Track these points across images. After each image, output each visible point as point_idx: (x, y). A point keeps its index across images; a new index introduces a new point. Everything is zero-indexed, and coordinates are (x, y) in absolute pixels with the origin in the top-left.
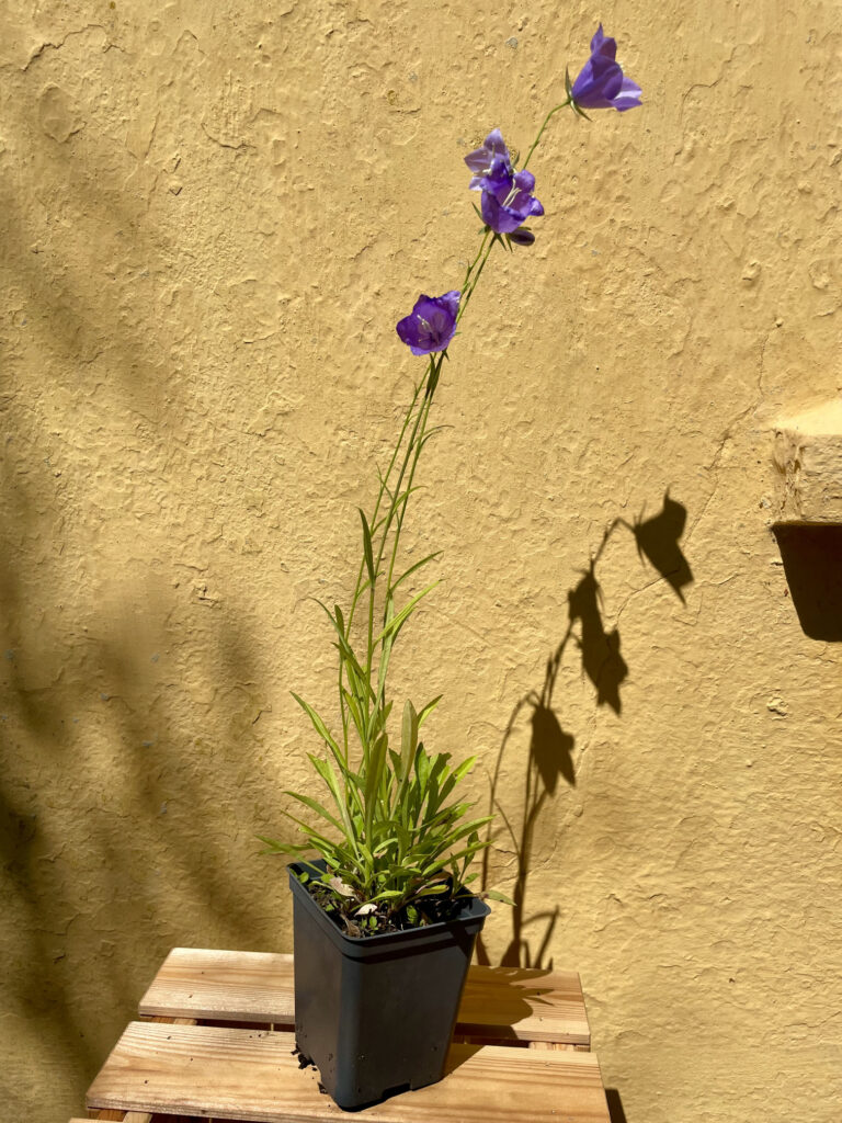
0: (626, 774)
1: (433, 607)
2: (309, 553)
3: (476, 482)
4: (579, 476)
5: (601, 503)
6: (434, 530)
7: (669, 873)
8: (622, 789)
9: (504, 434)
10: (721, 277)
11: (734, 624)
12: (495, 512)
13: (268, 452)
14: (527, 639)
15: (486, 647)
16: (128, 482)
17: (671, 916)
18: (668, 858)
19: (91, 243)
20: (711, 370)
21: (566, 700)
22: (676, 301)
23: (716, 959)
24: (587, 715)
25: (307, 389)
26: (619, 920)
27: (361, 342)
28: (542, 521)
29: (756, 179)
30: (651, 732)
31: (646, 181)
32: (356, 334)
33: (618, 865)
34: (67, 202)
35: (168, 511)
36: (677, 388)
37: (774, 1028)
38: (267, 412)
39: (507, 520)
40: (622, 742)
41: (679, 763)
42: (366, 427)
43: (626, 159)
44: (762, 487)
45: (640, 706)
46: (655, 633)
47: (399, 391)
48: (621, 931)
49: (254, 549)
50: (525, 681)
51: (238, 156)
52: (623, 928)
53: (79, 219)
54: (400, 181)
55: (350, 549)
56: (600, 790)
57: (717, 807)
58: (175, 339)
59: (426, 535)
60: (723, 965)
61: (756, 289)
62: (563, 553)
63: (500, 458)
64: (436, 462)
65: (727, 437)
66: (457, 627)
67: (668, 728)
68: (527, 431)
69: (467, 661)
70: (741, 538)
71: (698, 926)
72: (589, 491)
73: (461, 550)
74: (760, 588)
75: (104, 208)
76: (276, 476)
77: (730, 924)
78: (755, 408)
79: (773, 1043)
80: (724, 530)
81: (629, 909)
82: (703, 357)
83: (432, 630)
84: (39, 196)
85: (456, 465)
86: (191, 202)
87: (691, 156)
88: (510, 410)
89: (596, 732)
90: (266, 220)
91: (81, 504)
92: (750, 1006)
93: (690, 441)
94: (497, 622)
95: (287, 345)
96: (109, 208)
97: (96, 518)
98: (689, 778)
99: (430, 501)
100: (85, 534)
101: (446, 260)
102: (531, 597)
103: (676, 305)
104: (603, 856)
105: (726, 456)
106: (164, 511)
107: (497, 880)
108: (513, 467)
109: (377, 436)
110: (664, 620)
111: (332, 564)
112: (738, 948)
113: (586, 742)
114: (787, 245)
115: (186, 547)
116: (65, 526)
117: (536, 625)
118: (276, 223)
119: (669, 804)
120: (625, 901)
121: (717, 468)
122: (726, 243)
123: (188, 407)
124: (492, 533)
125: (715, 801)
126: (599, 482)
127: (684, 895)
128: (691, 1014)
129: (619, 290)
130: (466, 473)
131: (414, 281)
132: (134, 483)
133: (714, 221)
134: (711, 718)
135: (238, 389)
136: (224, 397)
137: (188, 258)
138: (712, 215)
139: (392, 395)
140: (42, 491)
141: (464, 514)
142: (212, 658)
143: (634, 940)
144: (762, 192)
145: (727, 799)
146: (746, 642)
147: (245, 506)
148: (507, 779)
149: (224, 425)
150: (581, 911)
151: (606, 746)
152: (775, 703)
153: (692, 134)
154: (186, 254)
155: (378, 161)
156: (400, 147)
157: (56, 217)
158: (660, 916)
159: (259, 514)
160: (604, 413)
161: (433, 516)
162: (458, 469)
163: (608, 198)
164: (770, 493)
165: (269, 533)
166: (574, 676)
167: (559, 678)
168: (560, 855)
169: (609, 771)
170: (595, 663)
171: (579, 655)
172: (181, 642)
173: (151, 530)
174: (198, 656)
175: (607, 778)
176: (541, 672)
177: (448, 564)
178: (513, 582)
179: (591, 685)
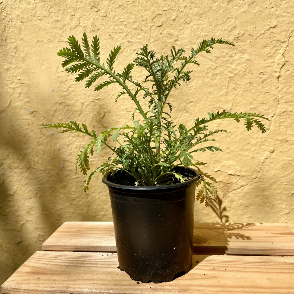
2: (123, 28)
6: (186, 6)
14: (239, 60)
15: (217, 67)
21: (262, 91)
24: (274, 97)
35: (53, 14)
49: (96, 28)
50: (239, 83)
55: (143, 23)
56: (283, 138)
59: (182, 10)
62: (255, 10)
69: (207, 75)
73: (200, 15)
89: (279, 106)
91: (13, 16)
94: (222, 52)
97: (20, 22)
100: (15, 31)
102: (240, 37)
104: (287, 173)
106: (51, 15)
107: (230, 190)
111: (135, 32)
113: (274, 113)
115: (63, 32)
116: (6, 28)
117: (243, 52)
124: (216, 4)
142: (80, 88)
147: (90, 7)
148: (232, 137)
150: (276, 204)
151: (285, 113)
159: (96, 10)
165: (102, 19)
166: (265, 77)
167: (257, 79)
168: (263, 175)
169: (287, 127)
170: (277, 68)
171: (268, 65)
172: (64, 81)
173: (46, 25)
174: (73, 87)
175: (287, 130)
176: (247, 77)
177: (194, 24)
178: (229, 29)
179: (275, 80)
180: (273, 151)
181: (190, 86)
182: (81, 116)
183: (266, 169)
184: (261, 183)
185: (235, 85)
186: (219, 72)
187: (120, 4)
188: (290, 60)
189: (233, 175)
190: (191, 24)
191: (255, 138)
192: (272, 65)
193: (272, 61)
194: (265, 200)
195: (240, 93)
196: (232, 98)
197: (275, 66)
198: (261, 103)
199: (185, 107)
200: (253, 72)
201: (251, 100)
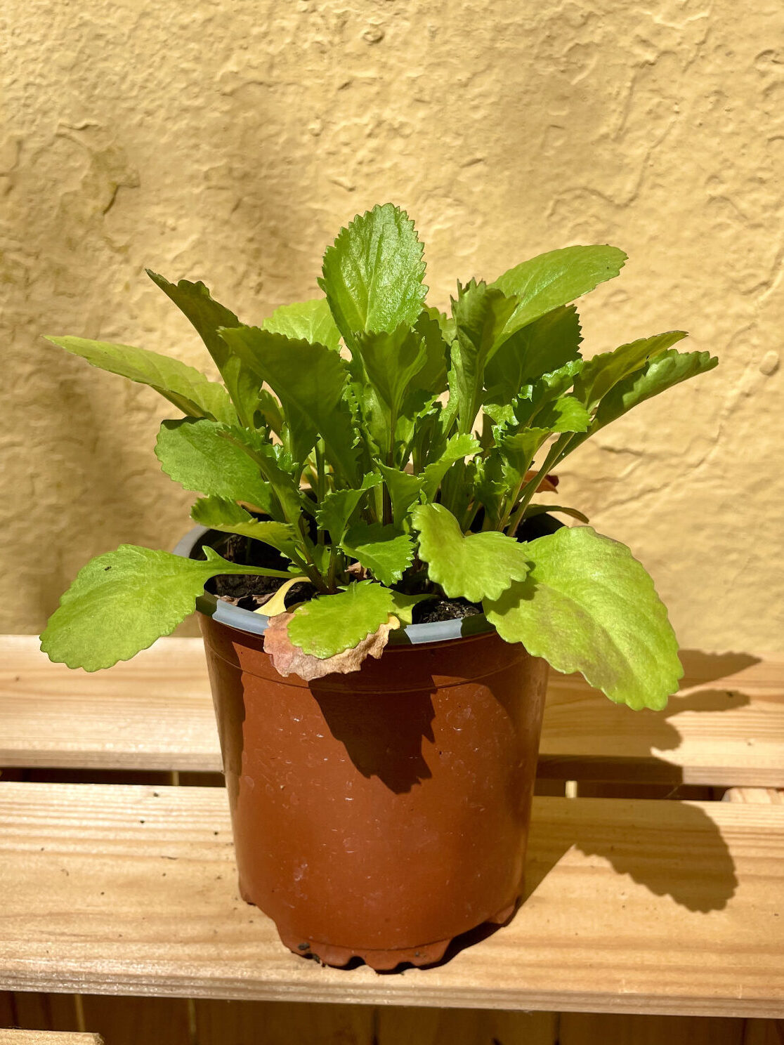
15: (590, 15)
50: (674, 90)
166: (779, 72)
167: (750, 79)
168: (727, 453)
176: (709, 69)
180: (776, 369)
181: (476, 91)
182: (14, 196)
183: (742, 432)
184: (717, 482)
185: (656, 100)
186: (597, 39)
189: (619, 452)
191: (714, 317)
195: (675, 132)
196: (640, 151)
198: (752, 180)
199: (453, 182)
200: (733, 47)
201: (714, 166)
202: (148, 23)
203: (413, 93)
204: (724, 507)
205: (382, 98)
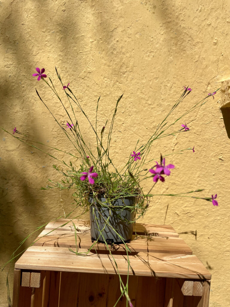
0: (180, 177)
1: (129, 129)
3: (142, 94)
4: (170, 93)
5: (176, 100)
6: (130, 107)
7: (192, 206)
8: (179, 182)
9: (150, 81)
10: (208, 42)
11: (210, 135)
12: (147, 102)
13: (84, 83)
15: (143, 140)
16: (44, 90)
17: (192, 219)
18: (192, 202)
19: (39, 23)
20: (205, 66)
22: (196, 47)
23: (204, 232)
24: (170, 160)
25: (97, 66)
26: (178, 220)
27: (112, 54)
28: (160, 105)
29: (216, 18)
30: (187, 165)
31: (189, 16)
32: (111, 51)
33: (178, 204)
34: (33, 12)
35: (55, 99)
36: (196, 70)
37: (220, 252)
38: (85, 72)
39: (150, 105)
40: (180, 168)
41: (195, 174)
42: (112, 77)
43: (184, 11)
44: (218, 98)
45: (185, 158)
46: (189, 137)
47: (122, 68)
48: (178, 223)
49: (79, 110)
50: (153, 150)
51: (81, 3)
52: (179, 222)
53: (36, 16)
54: (125, 12)
55: (106, 112)
56: (173, 182)
57: (205, 187)
58: (61, 50)
59: (128, 108)
60: (206, 233)
61: (217, 45)
62: (164, 114)
63: (149, 87)
64: (131, 88)
65: (209, 84)
66: (135, 135)
67: (192, 164)
68: (156, 80)
70: (212, 111)
71: (199, 222)
72: (173, 97)
73: (137, 113)
74: (217, 125)
75: (43, 14)
76: (86, 90)
77: (208, 221)
78: (216, 76)
79: (220, 257)
80: (208, 109)
81: (180, 217)
82: (203, 63)
83: (128, 135)
84: (26, 10)
85: (137, 89)
86: (68, 14)
87: (200, 11)
88: (152, 74)
90: (88, 20)
91: (30, 96)
92: (214, 246)
93: (199, 85)
94: (146, 133)
95: (92, 54)
96: (45, 14)
97: (34, 100)
98: (198, 178)
99: (129, 99)
100: (30, 104)
101: (136, 33)
102: (156, 127)
103: (196, 48)
104: (173, 201)
105: (209, 89)
106: (53, 99)
108: (152, 90)
109: (115, 80)
110: (192, 133)
111: (101, 116)
112: (211, 228)
114: (224, 35)
115: (59, 109)
116: (24, 102)
118: (91, 21)
119: (192, 186)
120: (179, 214)
121: (206, 92)
122: (209, 33)
123: (62, 69)
124: (146, 108)
125: (205, 185)
126: (175, 95)
127: (195, 213)
128: (197, 248)
129: (182, 44)
130: (139, 91)
131: (128, 38)
132: (45, 90)
133: (206, 28)
134: (204, 161)
135: (77, 65)
136: (73, 67)
137: (66, 28)
138: (205, 26)
139: (120, 69)
140: (18, 91)
141: (138, 103)
142: (65, 142)
143: (182, 226)
144: (218, 21)
145: (208, 184)
146: (213, 140)
149: (72, 75)
150: (167, 217)
151: (175, 169)
152: (221, 157)
153: (201, 6)
154: (65, 28)
155: (119, 6)
156: (125, 3)
157: (30, 16)
158: (189, 219)
159: (81, 100)
160: (177, 76)
161: (130, 103)
162: (137, 90)
163: (179, 20)
164: (220, 99)
165: (83, 106)
166: (167, 149)
167: (163, 149)
168: (161, 201)
169: (176, 176)
170: (173, 145)
171: (169, 143)
172: (56, 137)
173: (50, 104)
174: (61, 141)
175: (175, 178)
176: (158, 148)
177: (133, 117)
178: (151, 122)
179: (172, 151)
180: (168, 189)
181: (128, 148)
182: (63, 158)
183: (163, 198)
184: (160, 205)
187: (94, 100)
188: (180, 142)
190: (132, 116)
192: (171, 143)
193: (171, 141)
194: (161, 215)
195: (154, 155)
196: (149, 158)
197: (172, 144)
199: (124, 160)
200: (161, 145)
202: (86, 137)
203: (120, 148)
204: (161, 210)
205: (116, 148)
